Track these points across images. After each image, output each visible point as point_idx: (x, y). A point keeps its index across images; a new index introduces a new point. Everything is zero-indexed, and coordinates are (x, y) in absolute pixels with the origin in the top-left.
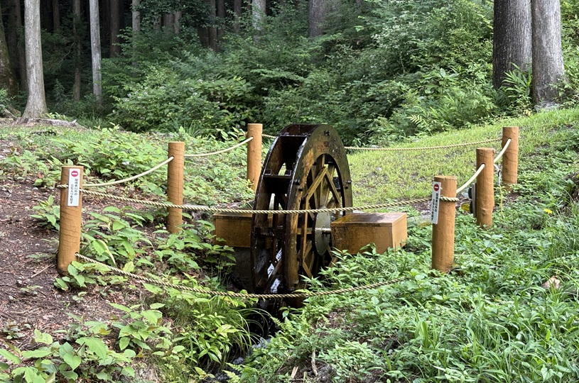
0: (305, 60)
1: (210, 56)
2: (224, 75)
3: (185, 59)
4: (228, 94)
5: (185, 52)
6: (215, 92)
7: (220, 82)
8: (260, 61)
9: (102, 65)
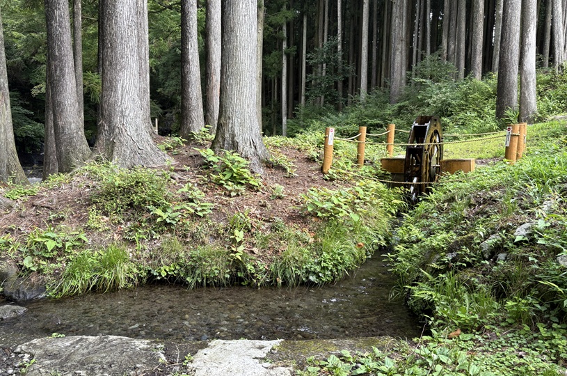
0: (389, 115)
1: (340, 115)
2: (347, 124)
3: (329, 117)
4: (350, 132)
5: (329, 114)
6: (344, 131)
7: (347, 127)
8: (366, 116)
9: (287, 122)
